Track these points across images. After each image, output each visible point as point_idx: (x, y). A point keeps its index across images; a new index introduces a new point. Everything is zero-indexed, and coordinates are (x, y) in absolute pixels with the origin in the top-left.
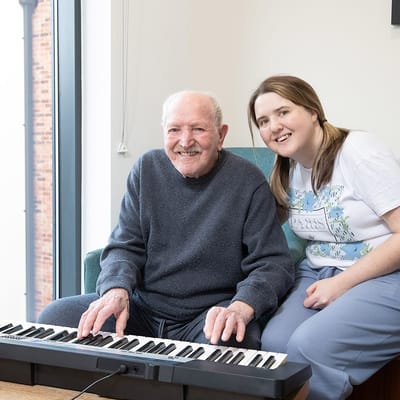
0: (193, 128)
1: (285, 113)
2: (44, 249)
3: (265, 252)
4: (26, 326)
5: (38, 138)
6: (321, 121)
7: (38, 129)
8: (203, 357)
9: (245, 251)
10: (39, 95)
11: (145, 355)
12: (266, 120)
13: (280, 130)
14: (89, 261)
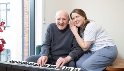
0: (63, 19)
1: (78, 17)
2: (26, 45)
3: (77, 46)
4: (23, 62)
5: (25, 20)
6: (86, 19)
7: (25, 18)
8: (62, 69)
9: (72, 46)
10: (25, 10)
11: (49, 68)
12: (74, 18)
13: (77, 21)
14: (37, 48)
